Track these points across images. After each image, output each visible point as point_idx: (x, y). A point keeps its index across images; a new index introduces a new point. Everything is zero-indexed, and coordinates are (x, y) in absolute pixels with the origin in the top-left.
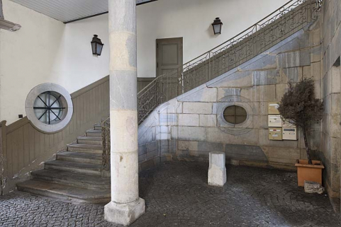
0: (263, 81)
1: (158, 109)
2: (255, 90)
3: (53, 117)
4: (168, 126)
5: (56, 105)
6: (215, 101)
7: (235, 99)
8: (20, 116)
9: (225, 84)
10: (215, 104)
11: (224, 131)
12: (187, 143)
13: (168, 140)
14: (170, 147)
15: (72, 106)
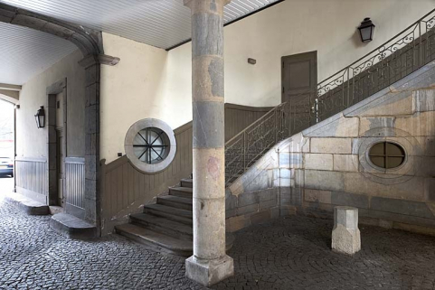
0: (430, 105)
1: (276, 147)
2: (418, 118)
3: (154, 156)
4: (290, 169)
5: (158, 143)
6: (356, 135)
7: (386, 132)
8: (120, 155)
9: (371, 112)
10: (356, 141)
11: (369, 178)
12: (316, 193)
13: (291, 187)
14: (293, 197)
15: (175, 144)
